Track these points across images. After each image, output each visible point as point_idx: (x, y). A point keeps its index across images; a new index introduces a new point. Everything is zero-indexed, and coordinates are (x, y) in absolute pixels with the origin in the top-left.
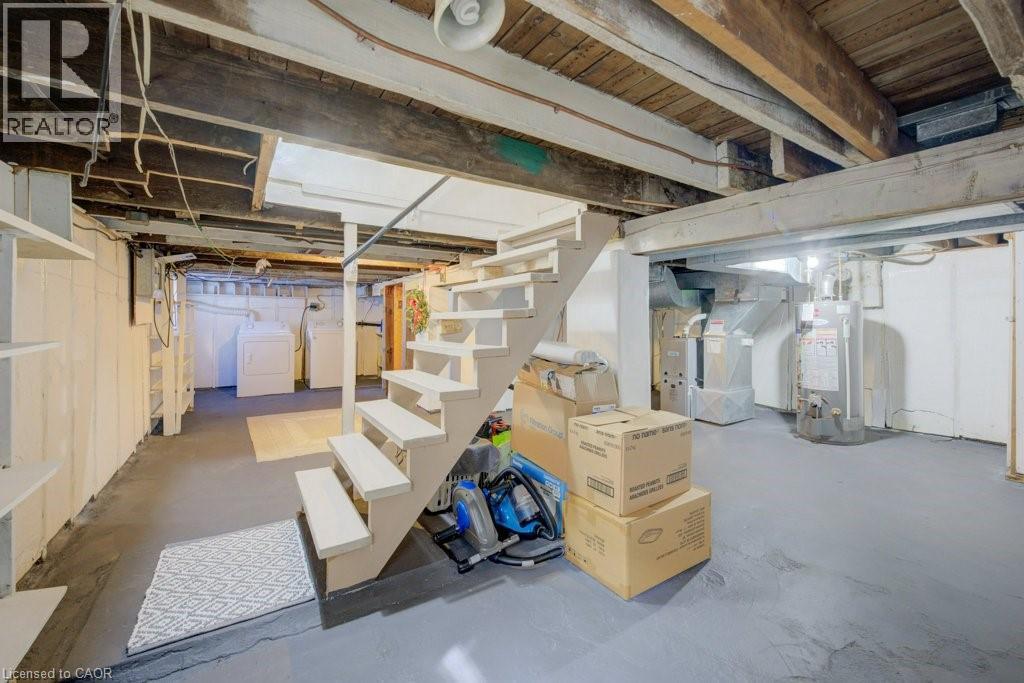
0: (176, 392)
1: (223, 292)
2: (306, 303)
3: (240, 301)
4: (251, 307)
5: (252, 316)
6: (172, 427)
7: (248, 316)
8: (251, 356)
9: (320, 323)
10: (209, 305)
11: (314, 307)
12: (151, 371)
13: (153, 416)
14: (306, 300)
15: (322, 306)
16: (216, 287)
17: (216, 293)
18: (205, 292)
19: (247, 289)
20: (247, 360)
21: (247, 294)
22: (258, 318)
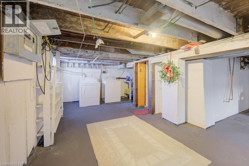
0: (51, 119)
1: (74, 67)
2: (101, 71)
3: (80, 70)
4: (84, 72)
5: (84, 76)
6: (48, 141)
7: (82, 75)
8: (84, 91)
9: (107, 78)
10: (69, 71)
11: (104, 72)
12: (37, 108)
13: (38, 135)
14: (102, 69)
15: (106, 72)
16: (72, 65)
17: (72, 67)
18: (68, 66)
19: (82, 66)
20: (83, 93)
21: (82, 67)
22: (86, 76)
